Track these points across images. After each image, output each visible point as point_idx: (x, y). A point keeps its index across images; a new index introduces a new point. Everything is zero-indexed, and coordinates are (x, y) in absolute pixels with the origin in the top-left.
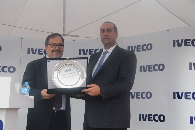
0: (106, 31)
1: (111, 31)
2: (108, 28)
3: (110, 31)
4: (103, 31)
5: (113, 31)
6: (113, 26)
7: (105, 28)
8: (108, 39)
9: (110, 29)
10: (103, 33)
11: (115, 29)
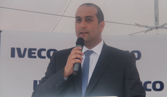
0: (83, 20)
1: (92, 20)
2: (88, 15)
3: (89, 20)
4: (79, 19)
5: (96, 19)
6: (96, 11)
7: (83, 15)
8: (87, 33)
9: (91, 17)
10: (78, 22)
11: (100, 16)
